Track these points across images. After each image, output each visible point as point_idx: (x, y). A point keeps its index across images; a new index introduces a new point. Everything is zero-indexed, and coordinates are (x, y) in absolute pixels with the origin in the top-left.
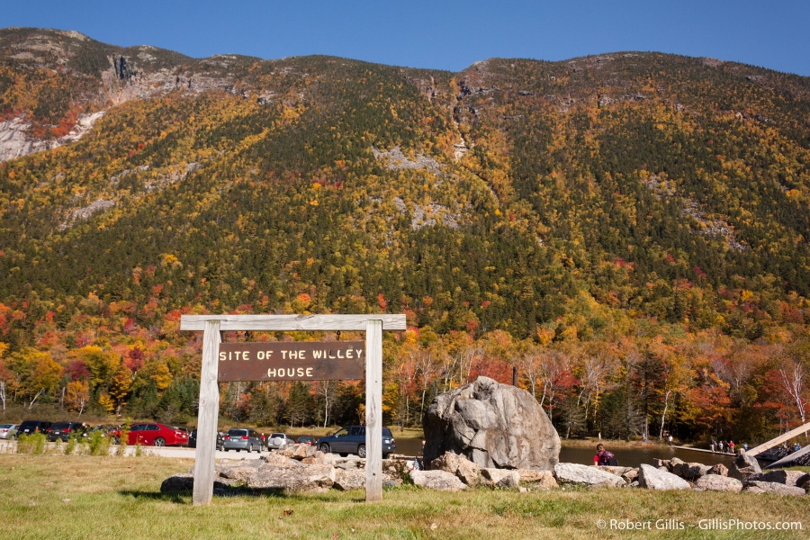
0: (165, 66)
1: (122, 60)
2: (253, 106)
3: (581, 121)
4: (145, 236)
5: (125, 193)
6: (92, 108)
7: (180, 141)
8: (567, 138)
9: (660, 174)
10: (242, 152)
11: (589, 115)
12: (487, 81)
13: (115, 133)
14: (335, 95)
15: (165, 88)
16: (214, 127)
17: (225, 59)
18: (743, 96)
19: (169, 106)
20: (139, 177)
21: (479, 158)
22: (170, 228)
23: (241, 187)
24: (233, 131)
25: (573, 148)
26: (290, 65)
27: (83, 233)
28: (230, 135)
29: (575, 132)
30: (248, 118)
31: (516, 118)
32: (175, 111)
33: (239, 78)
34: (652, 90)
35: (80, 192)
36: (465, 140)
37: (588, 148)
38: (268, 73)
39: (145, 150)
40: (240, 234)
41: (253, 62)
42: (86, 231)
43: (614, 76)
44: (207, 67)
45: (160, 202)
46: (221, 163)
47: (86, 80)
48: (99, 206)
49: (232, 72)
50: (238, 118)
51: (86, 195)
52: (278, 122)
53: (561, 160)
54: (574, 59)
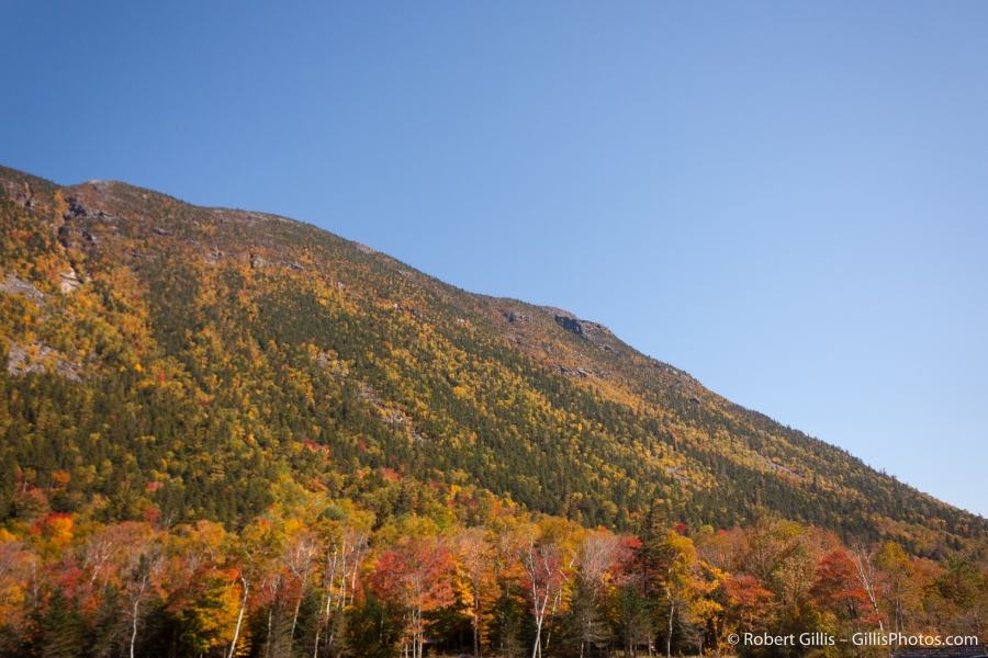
3: (233, 279)
8: (218, 294)
9: (330, 351)
11: (242, 274)
12: (109, 205)
18: (398, 288)
21: (101, 296)
25: (227, 307)
29: (227, 290)
31: (150, 259)
34: (310, 262)
36: (77, 271)
37: (244, 310)
43: (269, 238)
53: (214, 318)
54: (222, 209)
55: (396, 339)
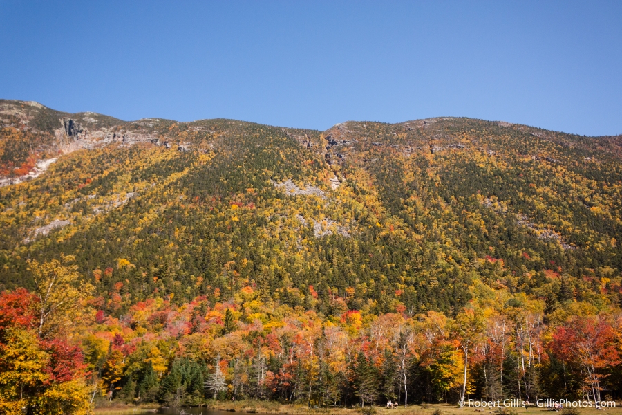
0: (105, 126)
1: (71, 122)
2: (174, 153)
3: (422, 163)
4: (99, 245)
5: (78, 215)
6: (47, 156)
7: (119, 177)
8: (415, 173)
9: (492, 197)
10: (171, 184)
11: (427, 158)
12: (347, 136)
13: (67, 173)
14: (237, 144)
15: (104, 141)
16: (146, 168)
17: (150, 121)
18: (533, 145)
19: (109, 154)
20: (89, 203)
21: (352, 188)
22: (119, 240)
23: (174, 208)
24: (162, 170)
25: (421, 181)
26: (201, 125)
27: (46, 245)
28: (159, 173)
29: (419, 171)
30: (171, 162)
31: (373, 161)
32: (113, 157)
33: (162, 134)
34: (468, 141)
35: (40, 214)
36: (338, 176)
37: (432, 180)
38: (184, 130)
39: (92, 184)
40: (179, 244)
41: (171, 123)
42: (48, 243)
43: (439, 133)
44: (137, 127)
45: (108, 221)
46: (154, 192)
47: (43, 135)
48: (56, 226)
49: (156, 130)
50: (164, 161)
51: (45, 217)
52: (196, 163)
53: (415, 188)
54: (408, 122)
55: (538, 181)
